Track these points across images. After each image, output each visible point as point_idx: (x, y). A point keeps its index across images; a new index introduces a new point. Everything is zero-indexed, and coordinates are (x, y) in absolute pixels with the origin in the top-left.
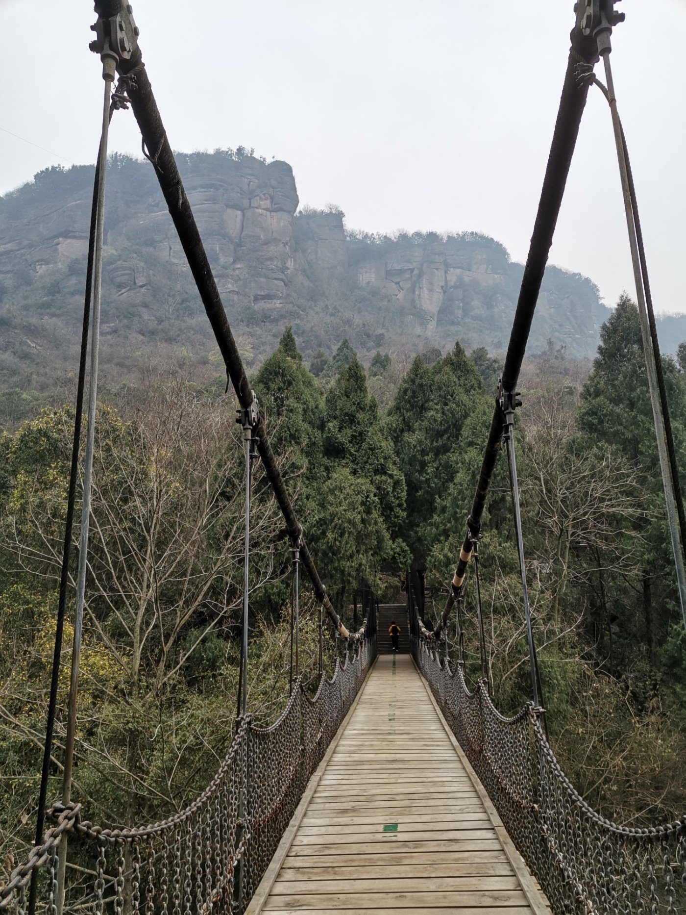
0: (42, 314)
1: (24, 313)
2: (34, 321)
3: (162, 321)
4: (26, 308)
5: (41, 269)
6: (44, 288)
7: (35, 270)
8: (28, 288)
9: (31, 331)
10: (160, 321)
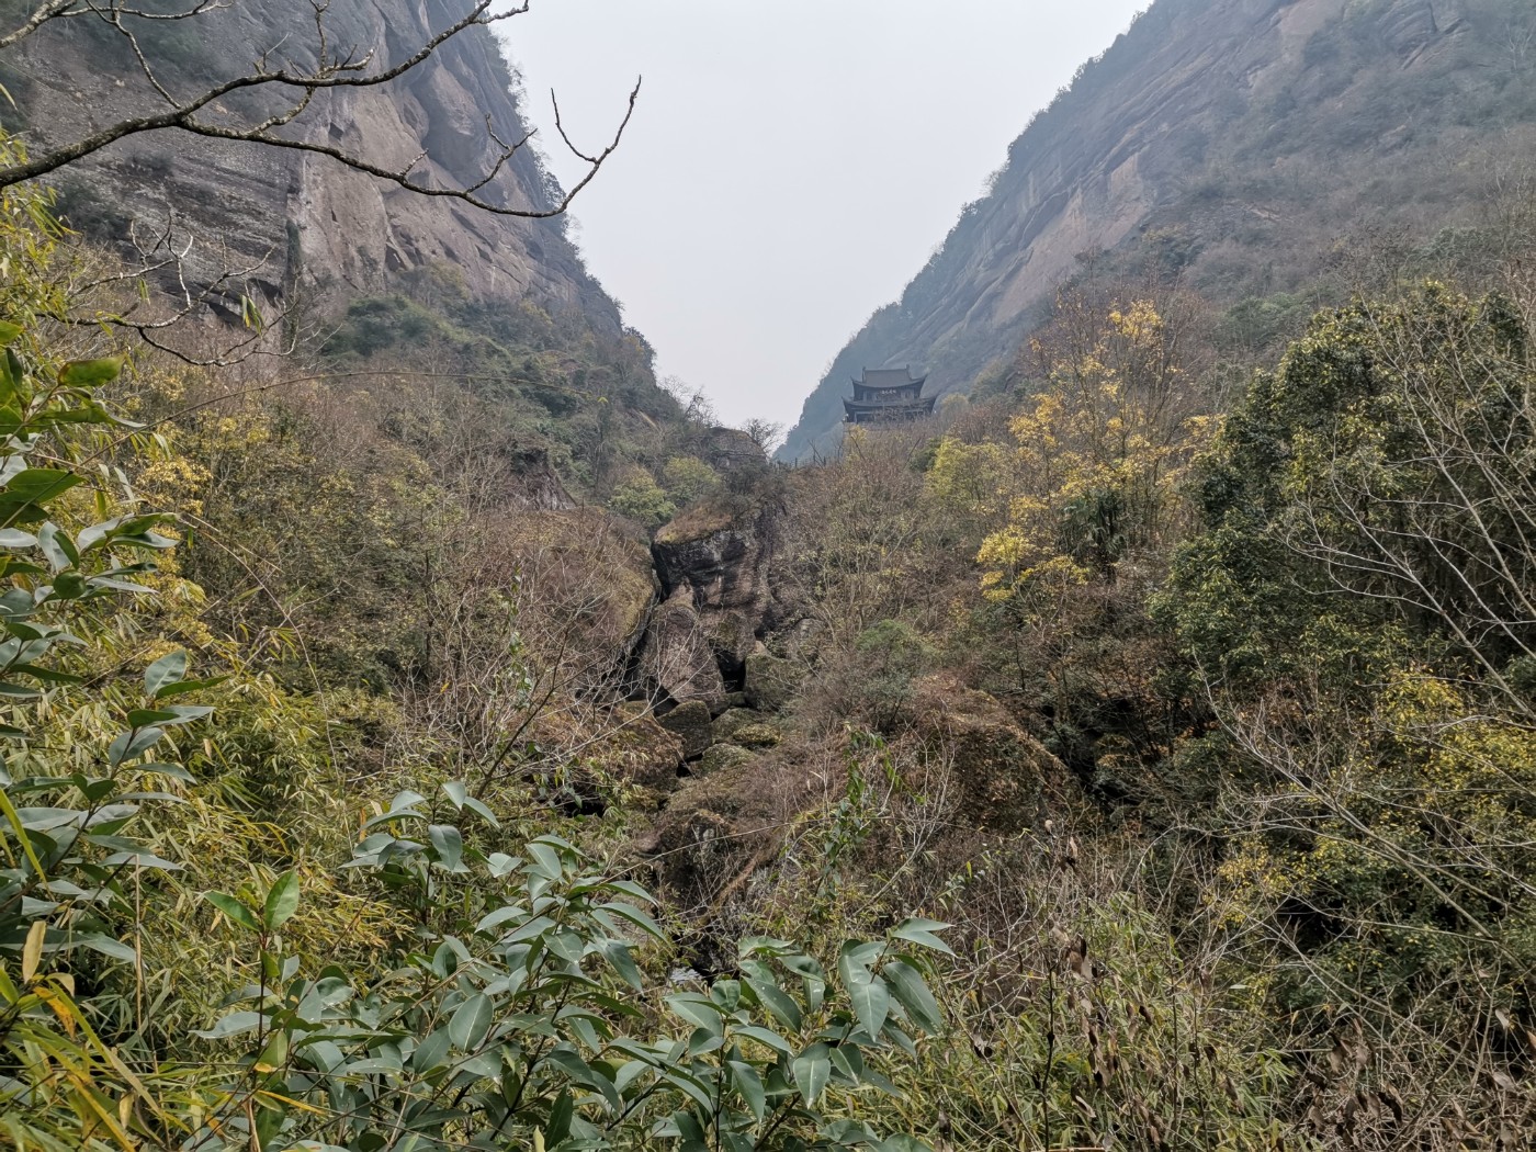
0: (1271, 157)
1: (1241, 165)
2: (1259, 173)
3: (1505, 82)
4: (1242, 156)
5: (1257, 80)
6: (1266, 110)
7: (1247, 86)
8: (1241, 121)
9: (1258, 192)
10: (1501, 83)
